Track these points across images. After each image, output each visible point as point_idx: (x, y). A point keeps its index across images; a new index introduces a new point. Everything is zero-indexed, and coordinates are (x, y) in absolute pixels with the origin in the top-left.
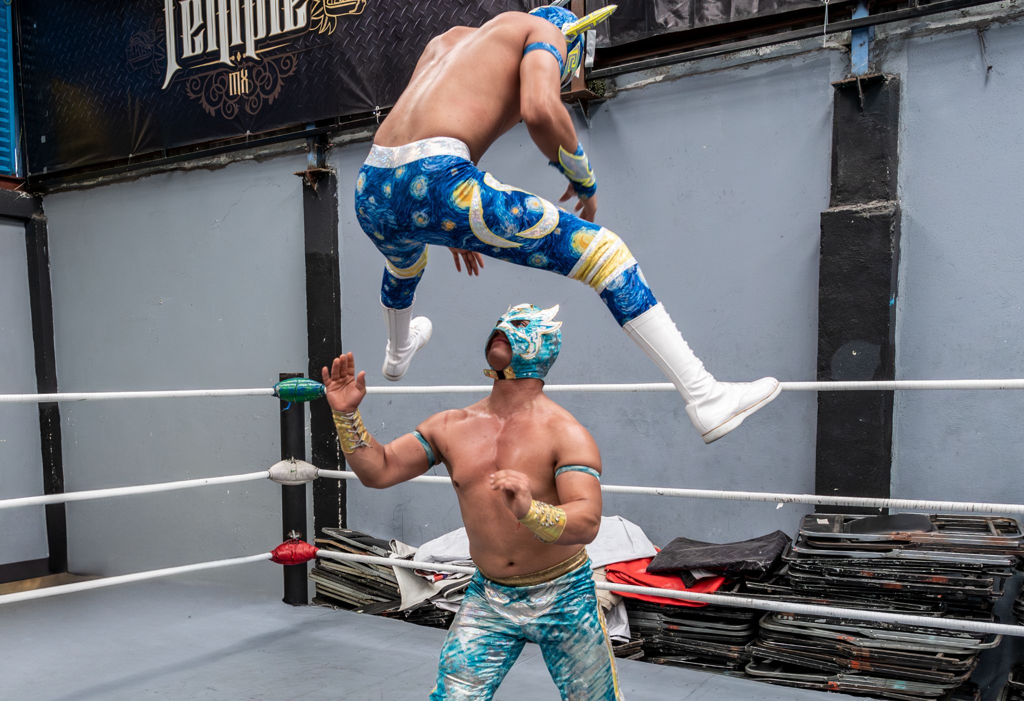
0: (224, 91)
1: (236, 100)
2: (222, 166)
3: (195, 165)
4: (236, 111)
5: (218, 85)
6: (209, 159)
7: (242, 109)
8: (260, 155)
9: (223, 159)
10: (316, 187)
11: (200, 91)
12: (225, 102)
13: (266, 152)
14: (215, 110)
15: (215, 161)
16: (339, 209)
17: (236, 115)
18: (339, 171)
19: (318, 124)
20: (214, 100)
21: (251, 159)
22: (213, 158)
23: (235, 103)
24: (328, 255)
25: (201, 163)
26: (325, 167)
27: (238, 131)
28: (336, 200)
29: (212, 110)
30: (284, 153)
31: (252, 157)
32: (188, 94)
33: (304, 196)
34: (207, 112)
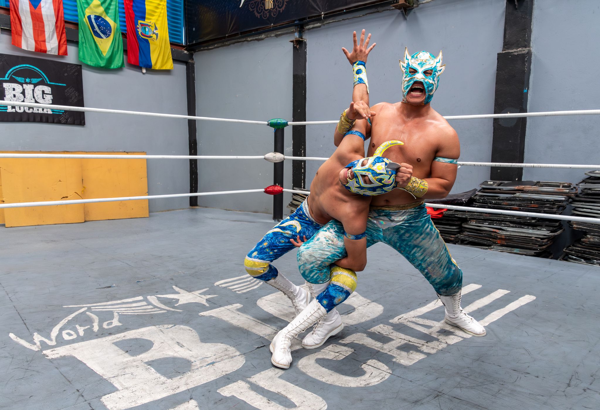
0: (264, 7)
1: (268, 11)
2: (262, 39)
3: (252, 39)
4: (268, 15)
5: (261, 5)
6: (257, 37)
7: (270, 15)
8: (277, 35)
9: (263, 36)
10: (298, 47)
11: (254, 8)
12: (264, 12)
13: (280, 33)
14: (260, 16)
15: (260, 37)
16: (307, 56)
17: (268, 17)
18: (307, 40)
19: (300, 20)
20: (260, 11)
21: (274, 36)
22: (259, 36)
23: (268, 12)
24: (302, 75)
25: (254, 38)
26: (302, 38)
27: (269, 24)
28: (306, 52)
29: (258, 15)
30: (287, 33)
31: (274, 35)
32: (250, 9)
33: (293, 51)
34: (257, 16)
